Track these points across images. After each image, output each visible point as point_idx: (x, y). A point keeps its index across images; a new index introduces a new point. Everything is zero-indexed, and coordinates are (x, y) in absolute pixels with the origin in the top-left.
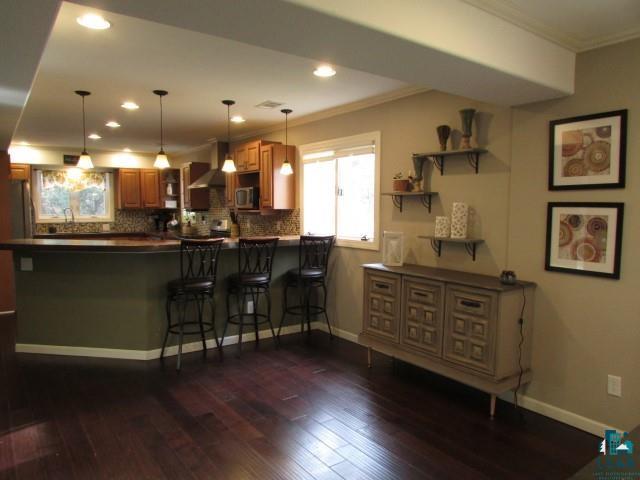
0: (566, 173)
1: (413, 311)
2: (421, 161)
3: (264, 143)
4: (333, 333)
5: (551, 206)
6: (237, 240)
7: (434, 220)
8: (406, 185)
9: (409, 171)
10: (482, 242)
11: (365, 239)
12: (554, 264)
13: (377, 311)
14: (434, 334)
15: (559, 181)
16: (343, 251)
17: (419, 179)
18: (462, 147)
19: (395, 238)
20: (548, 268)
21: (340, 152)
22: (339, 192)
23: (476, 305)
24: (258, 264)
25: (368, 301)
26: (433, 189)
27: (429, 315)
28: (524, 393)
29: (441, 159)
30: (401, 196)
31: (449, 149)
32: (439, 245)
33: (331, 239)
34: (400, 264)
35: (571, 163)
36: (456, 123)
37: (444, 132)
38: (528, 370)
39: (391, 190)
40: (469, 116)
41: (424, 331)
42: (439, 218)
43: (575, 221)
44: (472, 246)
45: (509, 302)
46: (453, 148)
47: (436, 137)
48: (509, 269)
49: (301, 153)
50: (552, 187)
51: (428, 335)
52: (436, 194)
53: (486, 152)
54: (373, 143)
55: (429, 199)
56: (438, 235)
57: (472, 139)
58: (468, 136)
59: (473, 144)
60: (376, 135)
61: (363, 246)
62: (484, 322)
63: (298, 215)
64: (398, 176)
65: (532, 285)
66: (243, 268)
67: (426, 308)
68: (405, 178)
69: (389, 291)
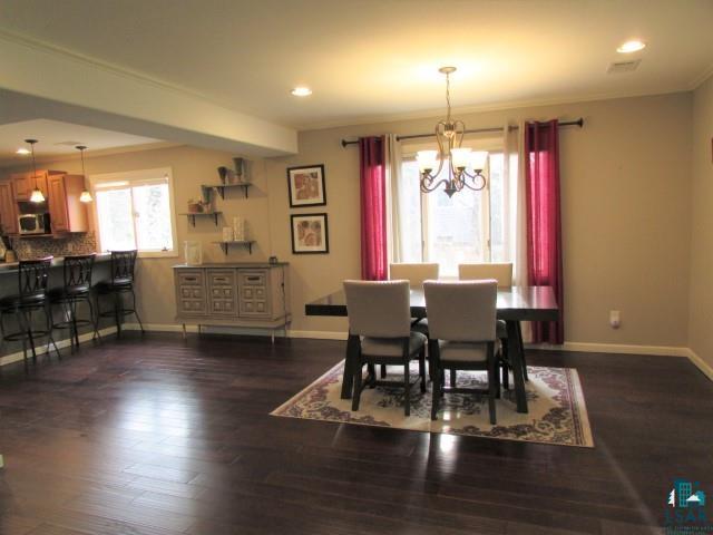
0: (299, 198)
1: (216, 292)
2: (208, 191)
3: (51, 173)
4: (145, 329)
5: (292, 216)
6: (62, 259)
7: (221, 230)
8: (198, 207)
9: (199, 197)
10: (254, 242)
11: (165, 250)
12: (297, 250)
13: (189, 297)
14: (232, 303)
15: (295, 202)
16: (145, 262)
17: (207, 203)
18: (236, 181)
19: (195, 245)
20: (294, 252)
21: (134, 182)
22: (135, 215)
23: (257, 278)
24: (81, 277)
25: (179, 292)
26: (218, 210)
27: (228, 292)
28: (289, 329)
29: (222, 189)
30: (194, 216)
31: (227, 183)
32: (226, 246)
33: (135, 252)
34: (200, 263)
35: (300, 192)
36: (231, 166)
37: (223, 172)
38: (290, 314)
39: (187, 211)
40: (239, 162)
41: (226, 302)
42: (225, 229)
43: (305, 224)
44: (249, 245)
45: (275, 273)
46: (230, 181)
47: (218, 175)
48: (273, 255)
49: (91, 182)
50: (292, 206)
51: (228, 304)
52: (220, 213)
53: (251, 185)
54: (166, 175)
55: (216, 216)
56: (225, 240)
57: (242, 176)
58: (239, 175)
59: (244, 180)
60: (168, 170)
61: (165, 254)
62: (263, 288)
63: (93, 236)
64: (191, 201)
65: (287, 264)
66: (68, 280)
67: (225, 287)
68: (196, 202)
69: (196, 281)
